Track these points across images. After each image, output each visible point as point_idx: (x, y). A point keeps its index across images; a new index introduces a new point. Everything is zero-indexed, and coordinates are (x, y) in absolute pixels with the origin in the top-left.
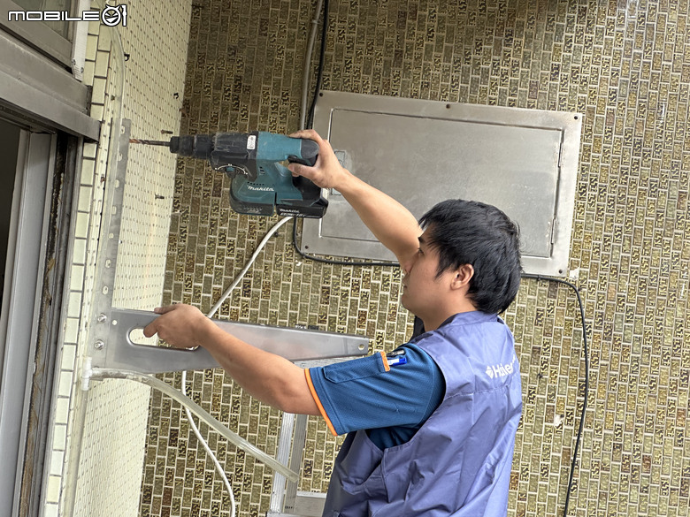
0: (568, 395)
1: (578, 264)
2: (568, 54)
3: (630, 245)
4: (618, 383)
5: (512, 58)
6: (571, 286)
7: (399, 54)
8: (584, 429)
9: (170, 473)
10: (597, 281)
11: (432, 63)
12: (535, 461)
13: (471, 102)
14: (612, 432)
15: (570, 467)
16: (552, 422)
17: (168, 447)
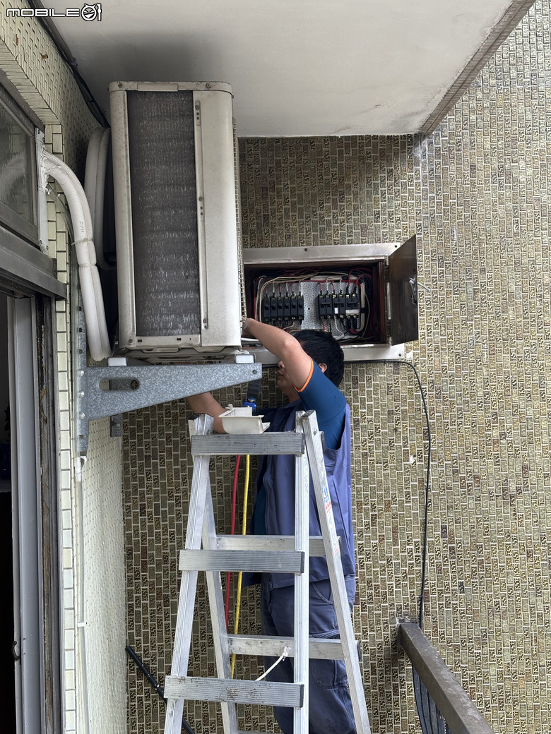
0: (417, 441)
1: (411, 348)
2: (385, 203)
3: (445, 330)
4: (450, 427)
5: (346, 210)
6: (409, 364)
7: (266, 217)
8: (431, 463)
9: (143, 535)
10: (426, 359)
11: (290, 221)
12: (400, 490)
13: (322, 244)
14: (450, 462)
15: (425, 491)
16: (408, 461)
17: (140, 517)
